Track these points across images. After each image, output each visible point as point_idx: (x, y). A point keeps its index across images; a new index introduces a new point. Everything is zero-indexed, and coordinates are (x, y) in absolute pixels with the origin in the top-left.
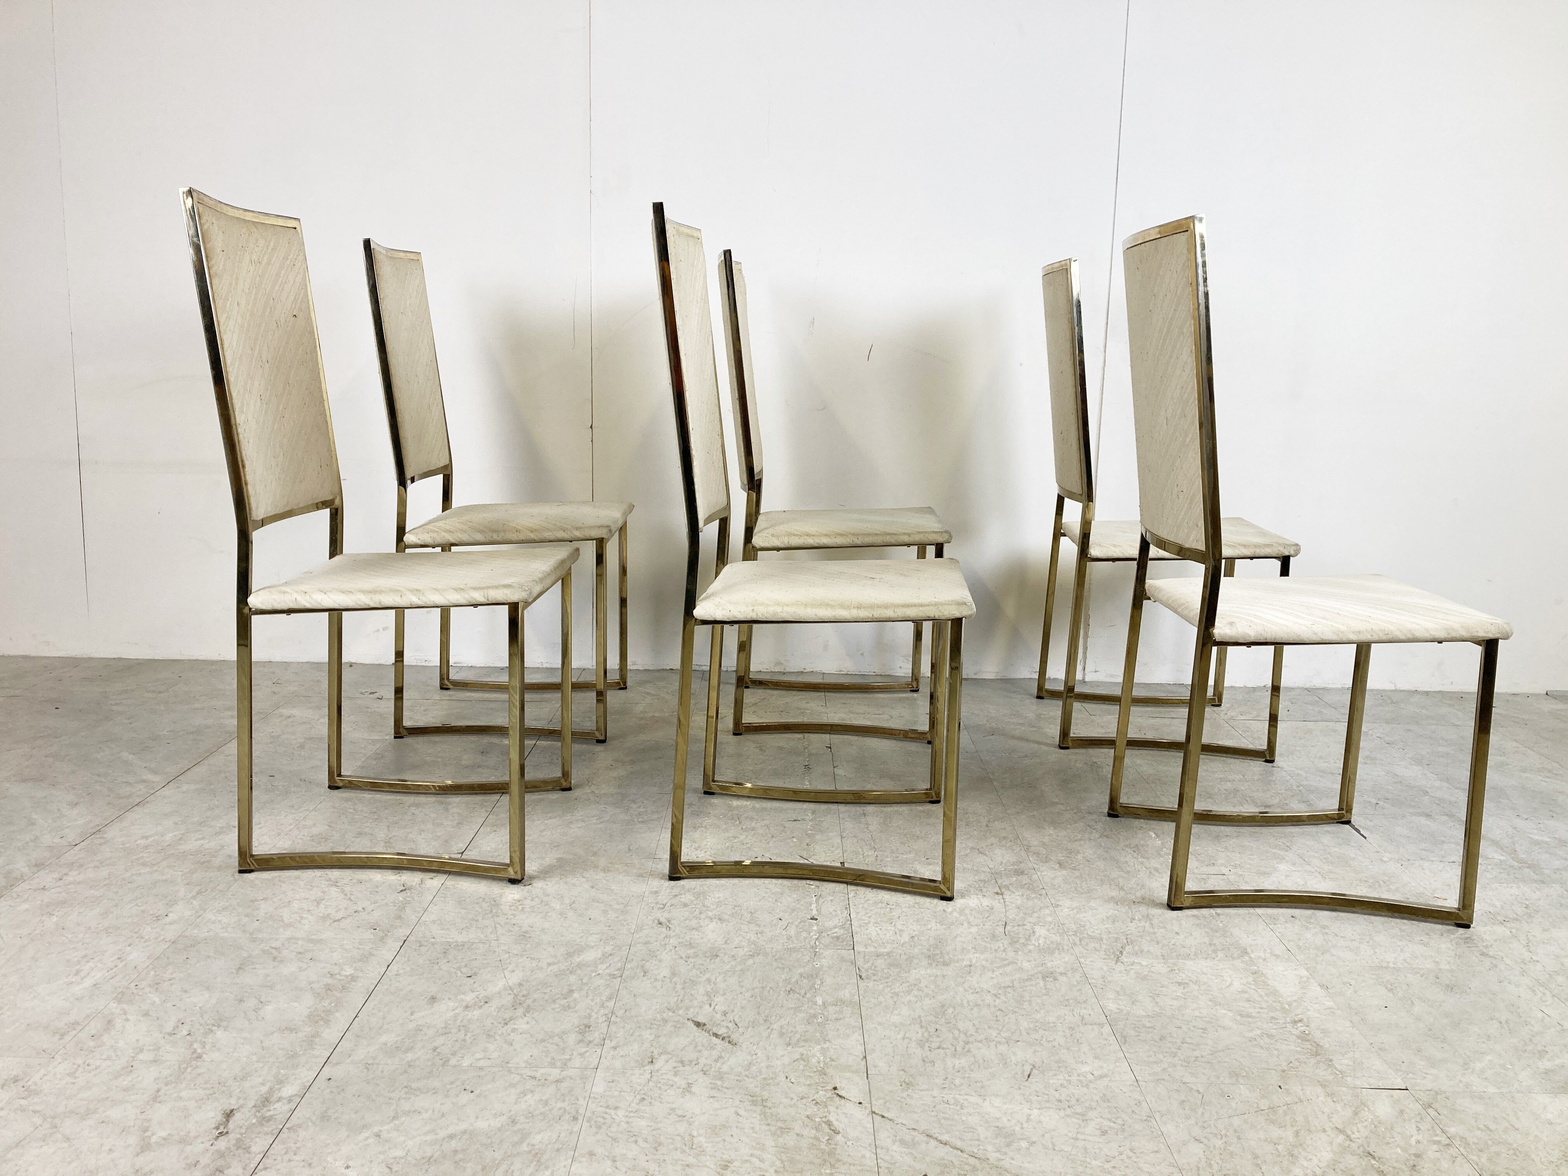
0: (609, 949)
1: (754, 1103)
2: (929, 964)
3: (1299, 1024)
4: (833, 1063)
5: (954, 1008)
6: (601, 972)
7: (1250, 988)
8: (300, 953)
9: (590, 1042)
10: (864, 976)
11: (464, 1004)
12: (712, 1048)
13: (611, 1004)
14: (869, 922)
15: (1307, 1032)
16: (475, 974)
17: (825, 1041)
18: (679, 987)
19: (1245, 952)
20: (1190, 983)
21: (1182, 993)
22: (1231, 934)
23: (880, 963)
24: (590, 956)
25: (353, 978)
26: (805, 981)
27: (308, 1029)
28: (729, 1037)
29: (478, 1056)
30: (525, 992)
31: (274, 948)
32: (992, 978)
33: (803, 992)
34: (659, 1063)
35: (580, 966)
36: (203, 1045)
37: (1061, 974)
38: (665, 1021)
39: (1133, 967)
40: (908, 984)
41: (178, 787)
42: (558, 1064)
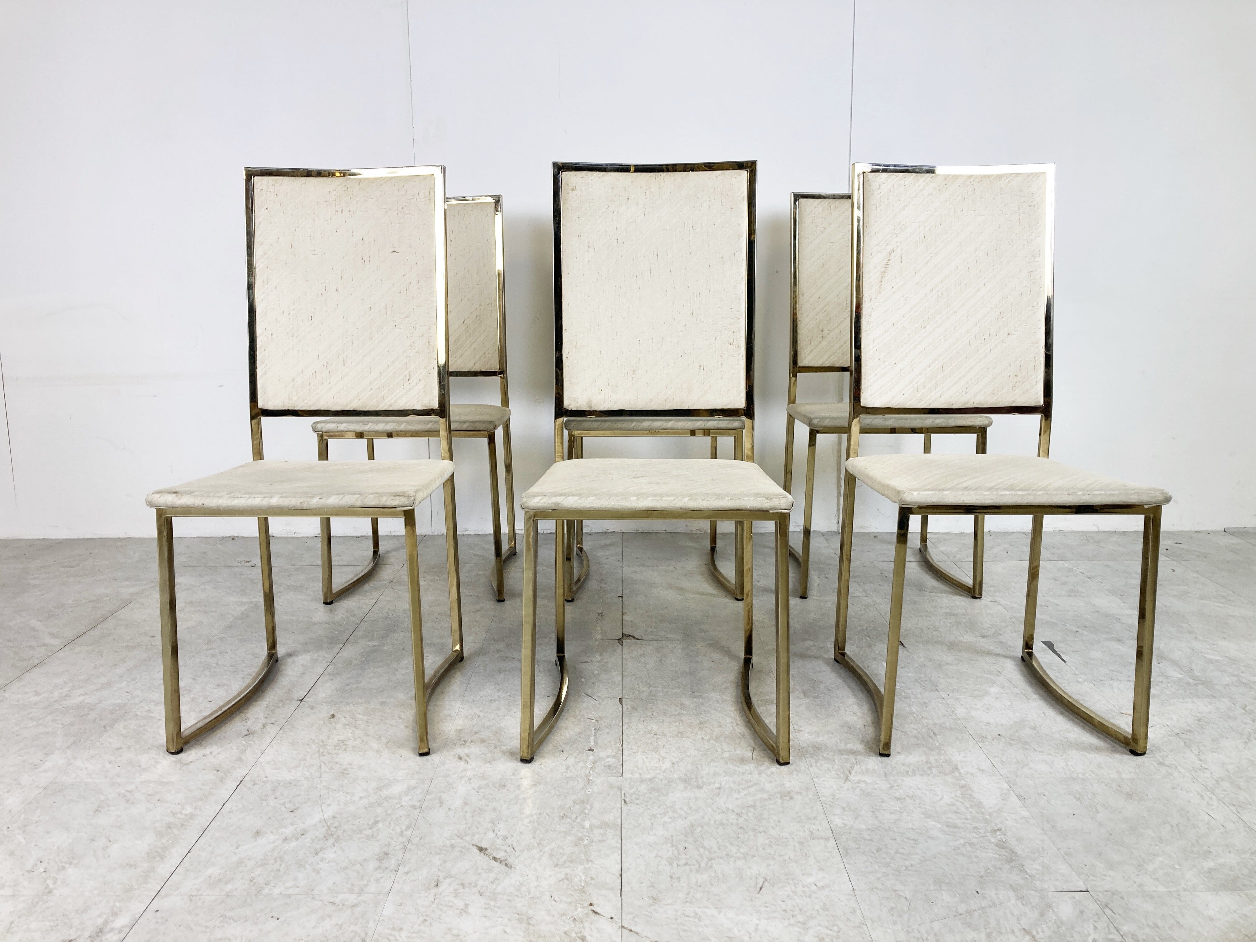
0: (413, 782)
1: (520, 921)
2: (685, 787)
3: (998, 833)
4: (592, 882)
5: (702, 827)
6: (404, 803)
7: (958, 801)
8: (150, 795)
9: (387, 868)
10: (628, 800)
11: (284, 836)
12: (490, 870)
13: (408, 833)
14: (638, 752)
15: (1004, 840)
16: (297, 809)
17: (588, 861)
18: (469, 815)
19: (956, 768)
20: (907, 798)
21: (900, 808)
22: (945, 753)
23: (643, 788)
24: (396, 789)
25: (192, 816)
26: (577, 807)
27: (145, 865)
28: (506, 860)
29: (288, 884)
30: (337, 824)
31: (128, 791)
32: (737, 799)
33: (574, 817)
34: (442, 887)
35: (387, 799)
36: (55, 880)
37: (797, 793)
38: (453, 846)
39: (859, 785)
40: (665, 807)
41: (72, 649)
42: (356, 890)
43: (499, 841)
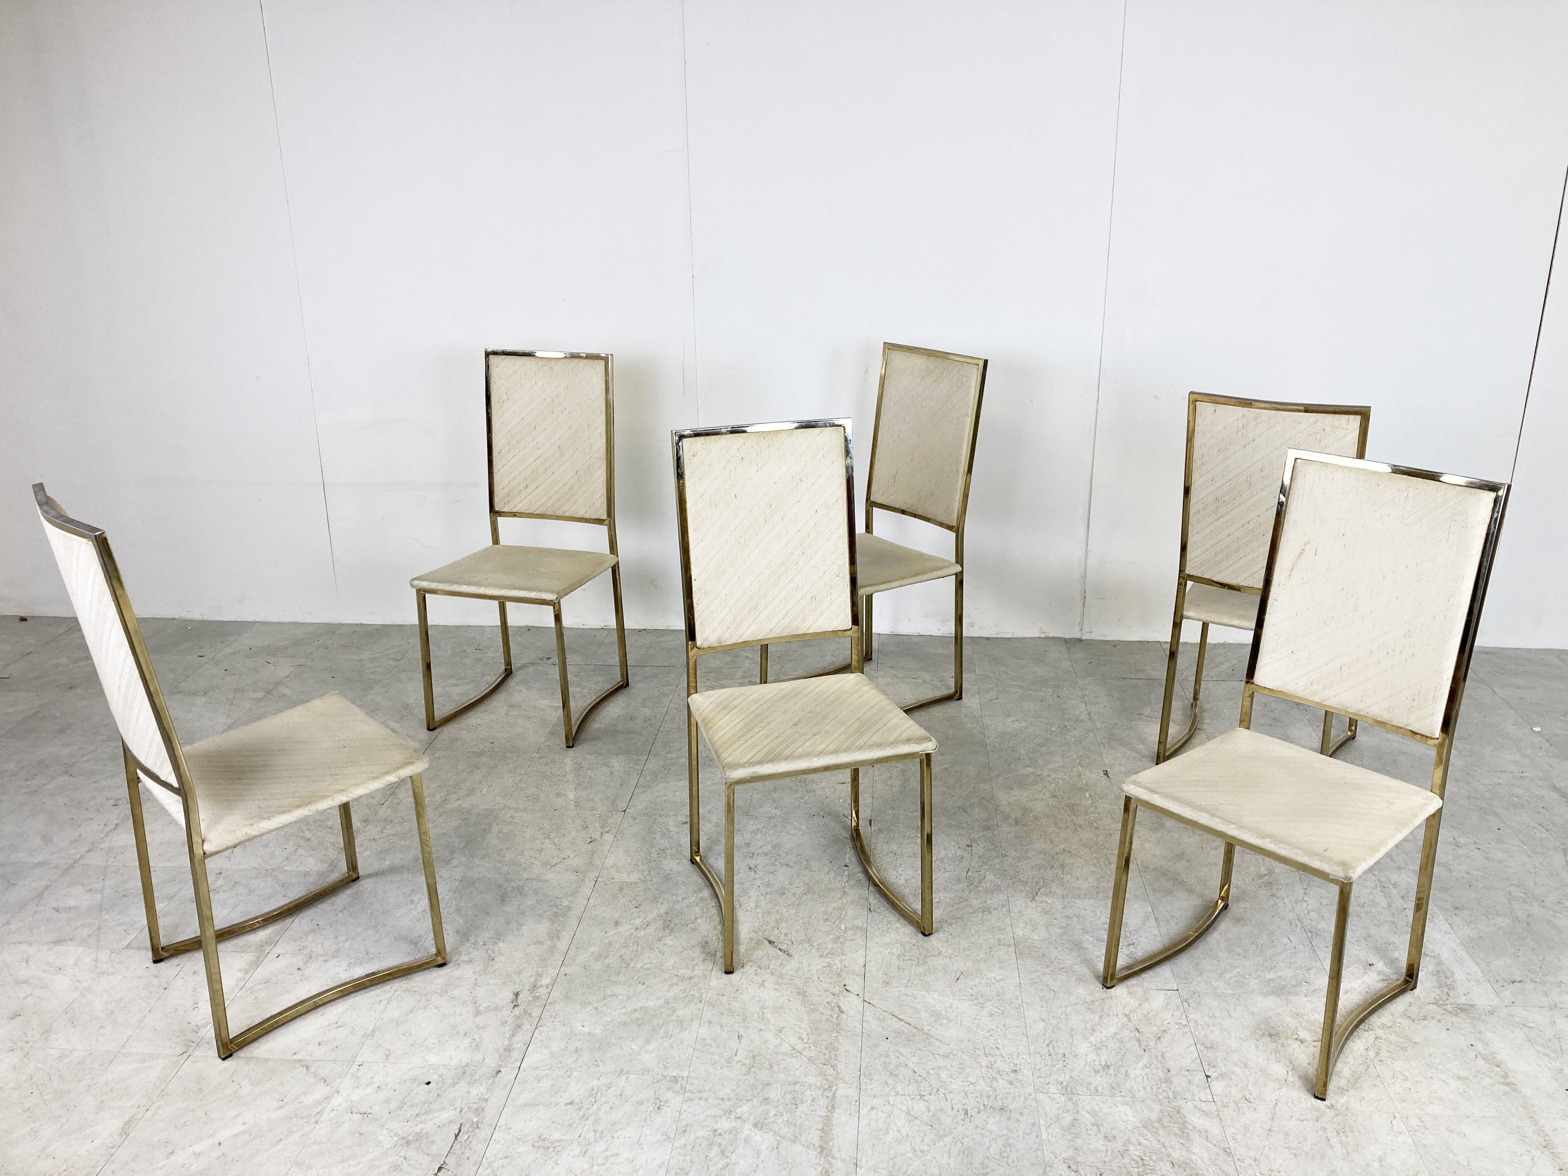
4: (846, 969)
8: (535, 889)
11: (635, 926)
12: (778, 958)
16: (640, 905)
17: (843, 954)
18: (760, 915)
28: (788, 950)
29: (646, 961)
30: (670, 918)
31: (520, 886)
32: (951, 911)
33: (833, 920)
39: (1041, 904)
42: (690, 967)
43: (782, 937)
